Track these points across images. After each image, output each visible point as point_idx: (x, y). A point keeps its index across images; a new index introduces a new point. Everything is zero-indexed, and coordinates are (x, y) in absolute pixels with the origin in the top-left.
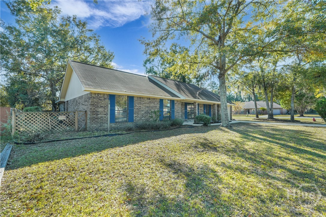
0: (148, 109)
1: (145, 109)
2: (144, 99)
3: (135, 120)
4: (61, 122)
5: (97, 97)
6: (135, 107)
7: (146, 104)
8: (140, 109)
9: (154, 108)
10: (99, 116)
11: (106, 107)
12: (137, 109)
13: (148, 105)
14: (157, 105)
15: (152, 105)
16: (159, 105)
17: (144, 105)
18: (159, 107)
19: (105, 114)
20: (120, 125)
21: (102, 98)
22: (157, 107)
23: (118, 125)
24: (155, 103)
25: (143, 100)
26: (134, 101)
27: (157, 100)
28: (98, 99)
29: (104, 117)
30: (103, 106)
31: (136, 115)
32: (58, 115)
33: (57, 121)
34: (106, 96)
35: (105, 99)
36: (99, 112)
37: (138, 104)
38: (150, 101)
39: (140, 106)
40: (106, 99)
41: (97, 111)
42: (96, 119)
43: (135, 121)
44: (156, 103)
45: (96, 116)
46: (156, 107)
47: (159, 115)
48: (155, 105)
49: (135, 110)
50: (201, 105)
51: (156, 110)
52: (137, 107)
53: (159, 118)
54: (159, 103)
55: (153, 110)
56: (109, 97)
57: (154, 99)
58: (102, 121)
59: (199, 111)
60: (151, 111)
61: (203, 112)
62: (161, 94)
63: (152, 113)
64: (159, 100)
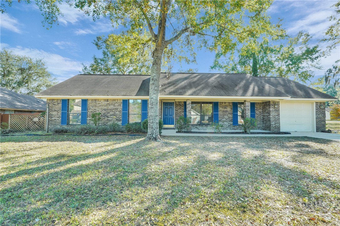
0: (105, 112)
1: (101, 112)
2: (101, 101)
3: (89, 123)
4: (35, 123)
5: (51, 102)
6: (89, 110)
7: (103, 106)
8: (94, 112)
9: (114, 111)
10: (53, 118)
11: (59, 110)
12: (91, 112)
13: (106, 108)
14: (118, 107)
15: (111, 107)
16: (122, 107)
17: (100, 107)
18: (121, 110)
19: (58, 117)
20: (72, 128)
21: (56, 103)
22: (119, 109)
23: (70, 128)
24: (115, 105)
25: (99, 102)
26: (88, 104)
28: (52, 104)
29: (58, 119)
30: (56, 110)
31: (90, 118)
32: (33, 118)
33: (33, 122)
34: (59, 102)
36: (53, 115)
37: (93, 107)
38: (108, 102)
39: (95, 109)
40: (59, 104)
41: (52, 114)
42: (50, 121)
44: (117, 105)
45: (51, 118)
46: (117, 109)
47: (121, 119)
48: (115, 107)
49: (89, 113)
50: (224, 104)
51: (117, 113)
52: (91, 110)
53: (121, 122)
54: (122, 105)
55: (113, 113)
56: (61, 102)
57: (114, 100)
58: (55, 123)
59: (220, 113)
60: (109, 114)
61: (231, 116)
62: (123, 93)
63: (111, 116)
64: (122, 101)
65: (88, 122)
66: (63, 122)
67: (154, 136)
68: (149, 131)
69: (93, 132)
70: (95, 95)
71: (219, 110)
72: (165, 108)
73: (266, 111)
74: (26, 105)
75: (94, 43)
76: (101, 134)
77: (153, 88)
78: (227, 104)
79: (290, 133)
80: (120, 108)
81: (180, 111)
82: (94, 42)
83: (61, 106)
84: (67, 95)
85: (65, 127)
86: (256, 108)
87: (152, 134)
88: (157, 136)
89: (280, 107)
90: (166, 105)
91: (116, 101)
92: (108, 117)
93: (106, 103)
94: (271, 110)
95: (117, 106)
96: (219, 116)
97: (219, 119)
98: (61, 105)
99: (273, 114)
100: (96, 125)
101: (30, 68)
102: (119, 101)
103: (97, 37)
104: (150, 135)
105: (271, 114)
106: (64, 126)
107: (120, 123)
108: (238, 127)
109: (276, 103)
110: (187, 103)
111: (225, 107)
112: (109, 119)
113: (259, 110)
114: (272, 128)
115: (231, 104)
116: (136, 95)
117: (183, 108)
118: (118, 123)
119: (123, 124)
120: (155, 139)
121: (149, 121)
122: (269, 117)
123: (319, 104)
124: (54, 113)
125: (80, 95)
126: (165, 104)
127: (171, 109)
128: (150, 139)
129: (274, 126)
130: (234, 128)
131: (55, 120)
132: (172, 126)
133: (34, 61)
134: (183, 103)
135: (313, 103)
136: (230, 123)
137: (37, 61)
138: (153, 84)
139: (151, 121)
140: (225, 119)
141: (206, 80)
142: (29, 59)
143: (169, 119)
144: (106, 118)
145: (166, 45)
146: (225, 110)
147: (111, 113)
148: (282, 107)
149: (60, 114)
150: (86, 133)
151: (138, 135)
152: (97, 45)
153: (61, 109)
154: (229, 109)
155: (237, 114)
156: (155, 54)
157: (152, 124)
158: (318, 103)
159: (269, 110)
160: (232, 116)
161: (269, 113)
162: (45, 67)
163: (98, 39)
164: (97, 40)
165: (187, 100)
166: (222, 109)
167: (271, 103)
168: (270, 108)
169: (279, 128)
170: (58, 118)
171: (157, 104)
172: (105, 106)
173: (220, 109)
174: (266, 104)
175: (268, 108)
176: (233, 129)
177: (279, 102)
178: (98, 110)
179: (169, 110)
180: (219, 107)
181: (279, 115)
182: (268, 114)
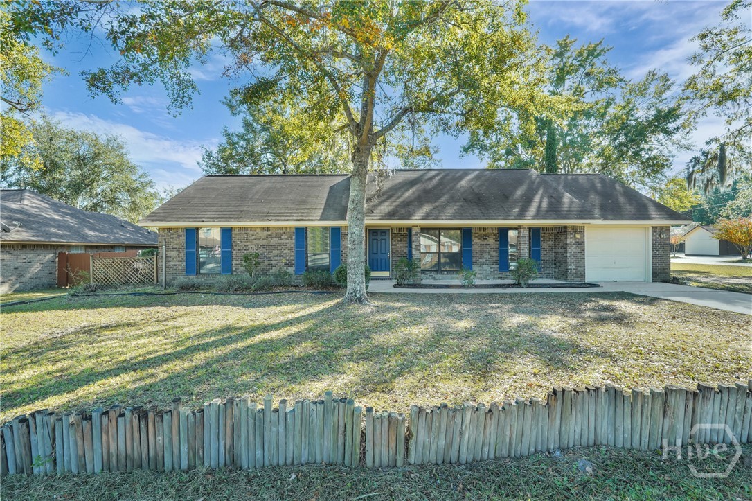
0: (264, 250)
1: (257, 250)
2: (255, 231)
3: (235, 271)
4: (137, 271)
5: (167, 234)
6: (235, 248)
7: (260, 239)
8: (245, 250)
9: (280, 248)
10: (171, 263)
11: (181, 248)
12: (239, 250)
13: (265, 242)
14: (287, 241)
15: (275, 241)
16: (294, 241)
17: (255, 242)
18: (292, 246)
19: (181, 261)
20: (205, 280)
21: (175, 236)
22: (288, 245)
23: (202, 280)
24: (282, 237)
25: (252, 232)
26: (233, 236)
27: (286, 230)
28: (169, 237)
29: (179, 265)
30: (176, 249)
31: (237, 262)
32: (133, 262)
33: (133, 269)
34: (180, 232)
35: (179, 236)
36: (172, 257)
37: (241, 242)
38: (269, 233)
39: (245, 246)
40: (181, 236)
41: (168, 255)
42: (167, 268)
43: (235, 274)
44: (286, 237)
45: (167, 263)
46: (285, 244)
47: (293, 262)
48: (282, 241)
49: (234, 252)
50: (482, 231)
51: (286, 251)
52: (238, 248)
53: (294, 268)
54: (294, 237)
55: (278, 252)
56: (185, 233)
57: (280, 228)
58: (175, 272)
59: (475, 248)
60: (271, 254)
61: (495, 254)
62: (296, 216)
63: (276, 258)
64: (294, 230)
65: (234, 269)
66: (189, 270)
67: (358, 295)
68: (350, 286)
69: (247, 288)
70: (246, 221)
71: (473, 243)
72: (373, 240)
73: (561, 245)
74: (104, 235)
75: (224, 103)
76: (262, 292)
77: (355, 216)
78: (487, 231)
79: (598, 286)
80: (291, 243)
81: (401, 245)
82: (225, 101)
83: (185, 241)
84: (195, 221)
85: (193, 278)
86: (542, 239)
87: (355, 292)
88: (362, 295)
89: (585, 237)
90: (375, 234)
91: (284, 230)
92: (269, 259)
93: (266, 233)
94: (568, 242)
95: (286, 239)
96: (474, 254)
97: (474, 260)
98: (184, 238)
99: (571, 250)
100: (251, 275)
101: (97, 155)
102: (288, 230)
103: (231, 92)
104: (352, 293)
105: (569, 250)
106: (191, 277)
107: (291, 270)
108: (508, 274)
109: (579, 230)
110: (414, 232)
111: (485, 237)
112: (271, 262)
113: (548, 243)
114: (569, 276)
115: (496, 232)
116: (320, 220)
117: (407, 240)
118: (288, 271)
119: (296, 271)
120: (360, 300)
121: (348, 271)
122: (565, 255)
123: (658, 230)
124: (172, 254)
125: (220, 221)
126: (373, 233)
127: (383, 241)
128: (352, 300)
129: (574, 271)
130: (500, 276)
131: (175, 265)
132: (386, 274)
133: (102, 140)
134: (405, 232)
135: (648, 228)
136: (493, 266)
137: (109, 141)
138: (355, 209)
139: (353, 271)
140: (484, 260)
141: (451, 185)
142: (94, 138)
143: (379, 261)
144: (267, 262)
145: (376, 141)
146: (485, 242)
147: (276, 252)
148: (589, 236)
149: (183, 255)
150: (236, 290)
151: (327, 293)
152: (231, 107)
153: (185, 245)
154: (491, 241)
155: (507, 250)
156: (356, 157)
157: (354, 276)
158: (656, 227)
159: (565, 242)
160: (497, 254)
161: (565, 248)
162: (123, 151)
163: (232, 95)
164: (229, 97)
165: (413, 226)
166: (478, 241)
167: (569, 230)
168: (566, 238)
169: (583, 276)
170: (180, 263)
171: (361, 242)
172: (263, 239)
173: (475, 240)
174: (561, 231)
175: (563, 238)
176: (499, 278)
177: (582, 228)
178: (252, 248)
179: (379, 243)
180: (473, 238)
181: (583, 251)
182: (563, 250)
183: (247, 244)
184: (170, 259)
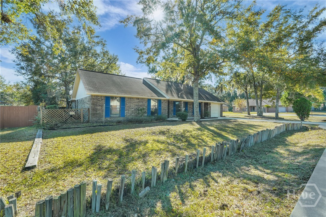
0: (137, 107)
1: (134, 107)
4: (71, 116)
5: (96, 98)
6: (126, 106)
8: (130, 107)
9: (142, 106)
10: (98, 112)
13: (136, 104)
15: (141, 104)
16: (147, 104)
17: (134, 104)
18: (147, 106)
21: (100, 99)
23: (113, 119)
24: (143, 102)
25: (133, 100)
26: (126, 101)
28: (97, 100)
29: (102, 113)
30: (100, 105)
31: (127, 112)
32: (69, 111)
33: (69, 115)
34: (103, 98)
35: (102, 100)
38: (139, 100)
41: (97, 108)
42: (96, 114)
43: (126, 116)
44: (145, 102)
46: (144, 105)
47: (147, 112)
49: (126, 108)
50: (190, 103)
51: (145, 108)
52: (128, 106)
53: (147, 114)
54: (147, 102)
55: (142, 108)
56: (105, 98)
57: (143, 99)
58: (100, 116)
59: (188, 108)
61: (192, 110)
64: (147, 100)
65: (126, 114)
66: (106, 115)
79: (218, 118)
81: (172, 107)
92: (139, 110)
93: (138, 100)
98: (104, 100)
99: (209, 109)
102: (145, 100)
106: (108, 118)
109: (210, 104)
111: (190, 105)
114: (208, 116)
117: (173, 105)
122: (207, 110)
124: (99, 107)
129: (209, 114)
131: (100, 113)
134: (173, 102)
135: (220, 104)
140: (190, 112)
148: (212, 105)
149: (104, 108)
153: (105, 104)
161: (207, 108)
167: (208, 104)
169: (211, 116)
174: (206, 104)
175: (207, 106)
180: (188, 105)
181: (211, 109)
183: (131, 104)
184: (97, 110)
